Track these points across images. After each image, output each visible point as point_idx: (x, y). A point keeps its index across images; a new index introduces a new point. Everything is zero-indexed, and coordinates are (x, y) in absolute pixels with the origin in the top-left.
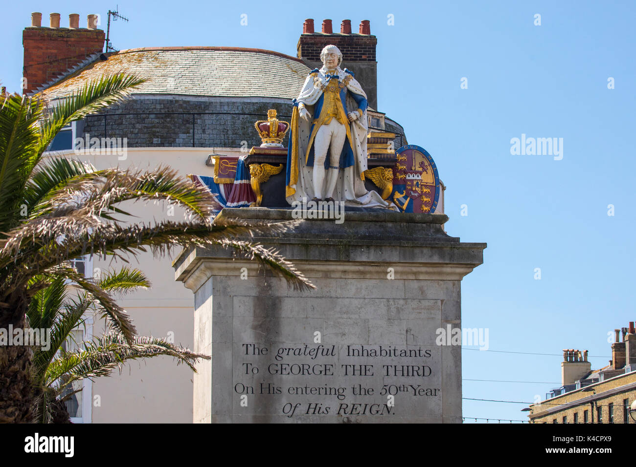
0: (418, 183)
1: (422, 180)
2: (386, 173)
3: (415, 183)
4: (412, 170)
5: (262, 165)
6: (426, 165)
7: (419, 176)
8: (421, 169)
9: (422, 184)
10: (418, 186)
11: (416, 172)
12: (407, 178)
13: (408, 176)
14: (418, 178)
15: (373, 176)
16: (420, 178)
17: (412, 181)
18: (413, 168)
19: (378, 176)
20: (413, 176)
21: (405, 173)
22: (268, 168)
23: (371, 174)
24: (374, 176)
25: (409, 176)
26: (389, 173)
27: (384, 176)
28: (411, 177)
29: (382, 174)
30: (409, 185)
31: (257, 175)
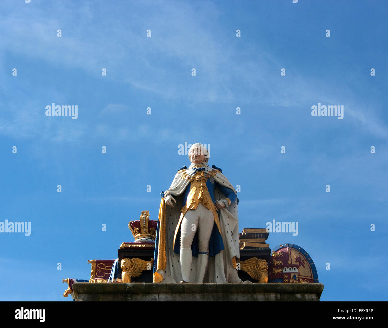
0: (295, 276)
1: (299, 273)
2: (260, 263)
3: (292, 276)
4: (288, 264)
5: (132, 259)
6: (302, 260)
7: (296, 269)
8: (298, 263)
9: (299, 277)
10: (296, 280)
11: (292, 266)
12: (284, 271)
13: (284, 269)
14: (294, 271)
15: (247, 268)
16: (297, 271)
17: (289, 274)
18: (289, 262)
19: (252, 267)
20: (290, 270)
21: (282, 267)
22: (139, 262)
23: (246, 266)
24: (249, 268)
25: (286, 270)
26: (263, 264)
27: (258, 267)
28: (288, 271)
29: (256, 265)
30: (286, 278)
31: (127, 269)
